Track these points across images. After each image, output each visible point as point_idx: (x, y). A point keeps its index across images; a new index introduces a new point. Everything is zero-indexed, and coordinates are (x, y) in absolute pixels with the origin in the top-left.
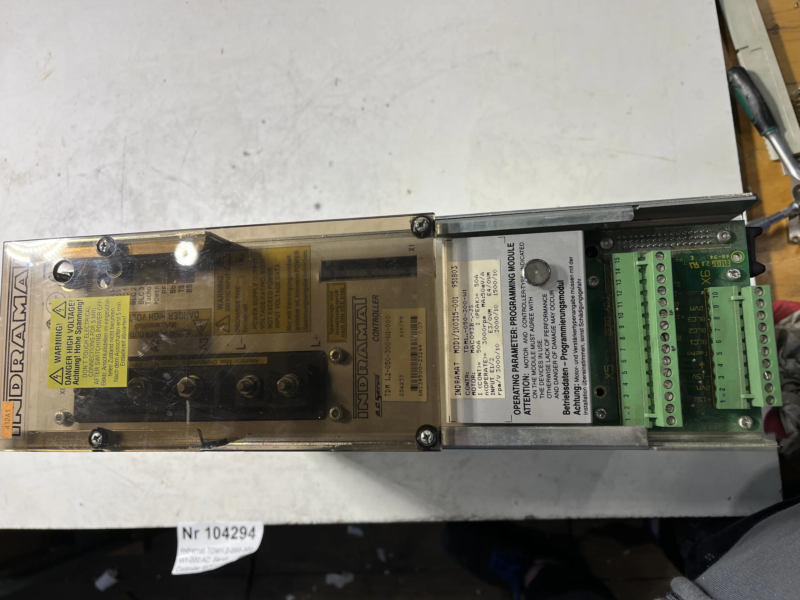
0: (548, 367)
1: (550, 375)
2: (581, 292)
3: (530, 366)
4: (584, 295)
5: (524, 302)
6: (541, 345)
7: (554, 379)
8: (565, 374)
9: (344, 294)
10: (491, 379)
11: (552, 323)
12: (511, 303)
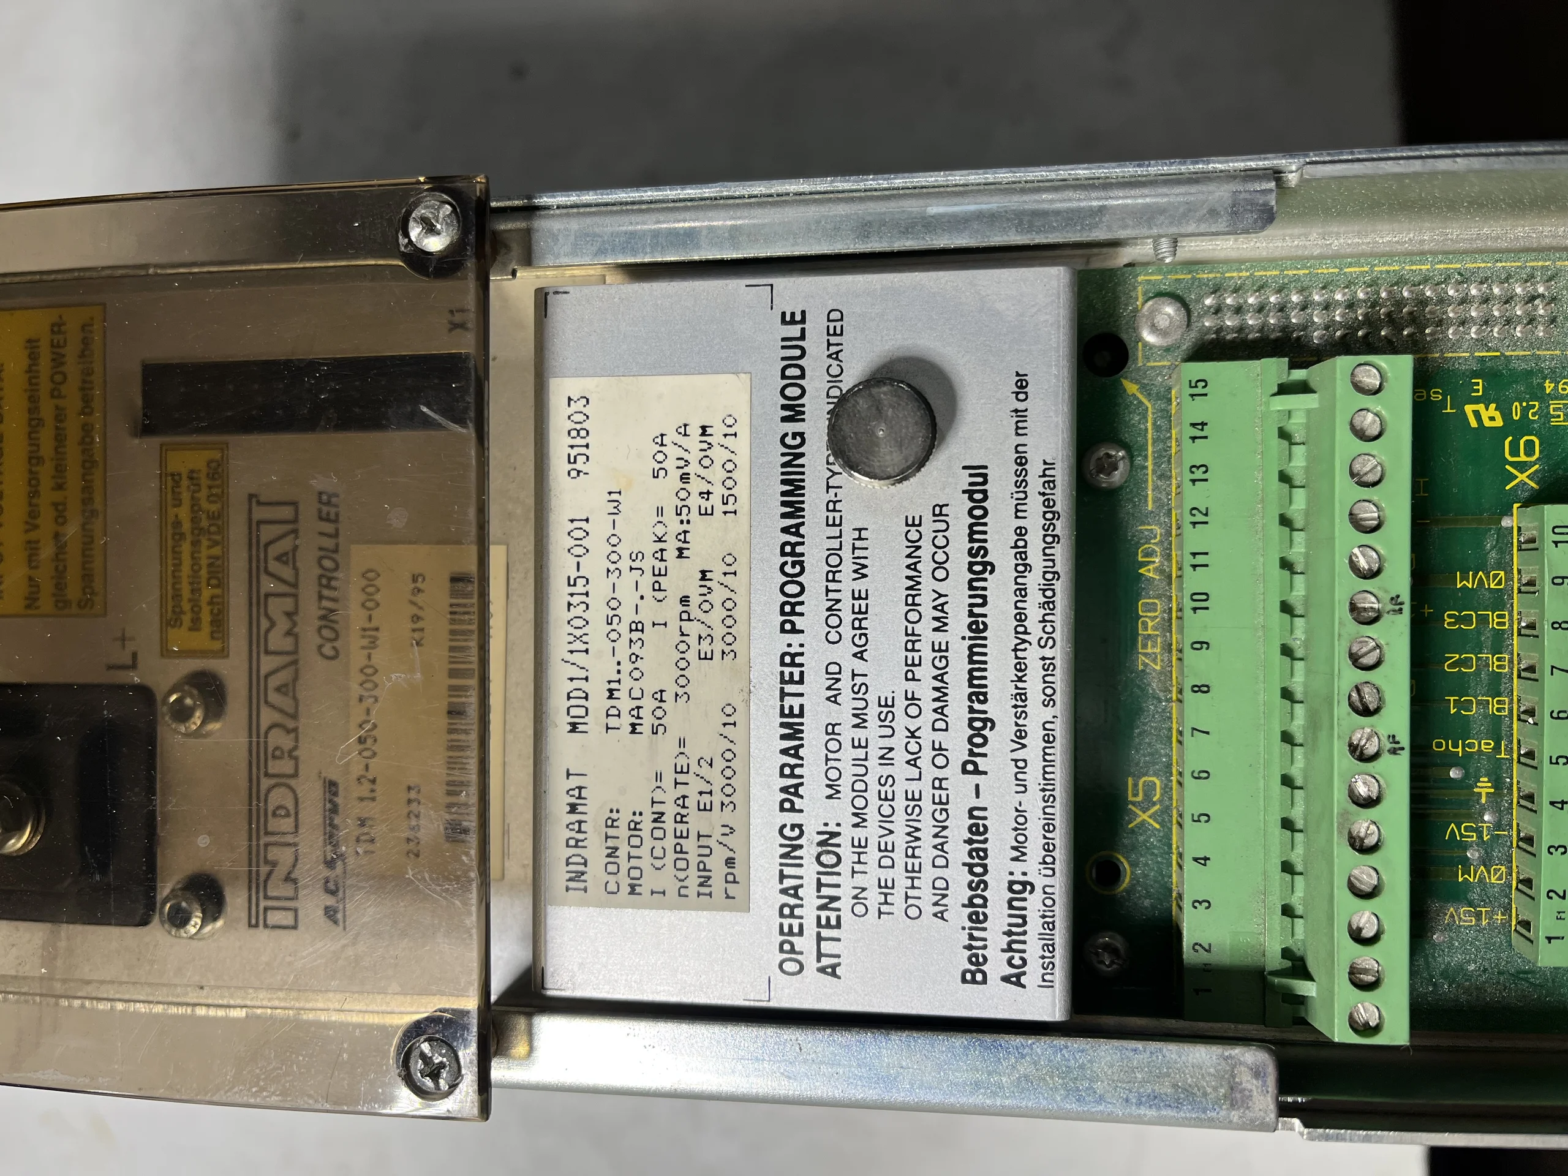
0: (914, 799)
1: (917, 830)
2: (1053, 513)
3: (846, 793)
4: (1061, 527)
5: (835, 544)
6: (890, 716)
7: (935, 847)
8: (977, 830)
9: (218, 482)
10: (699, 836)
11: (936, 630)
12: (788, 549)
